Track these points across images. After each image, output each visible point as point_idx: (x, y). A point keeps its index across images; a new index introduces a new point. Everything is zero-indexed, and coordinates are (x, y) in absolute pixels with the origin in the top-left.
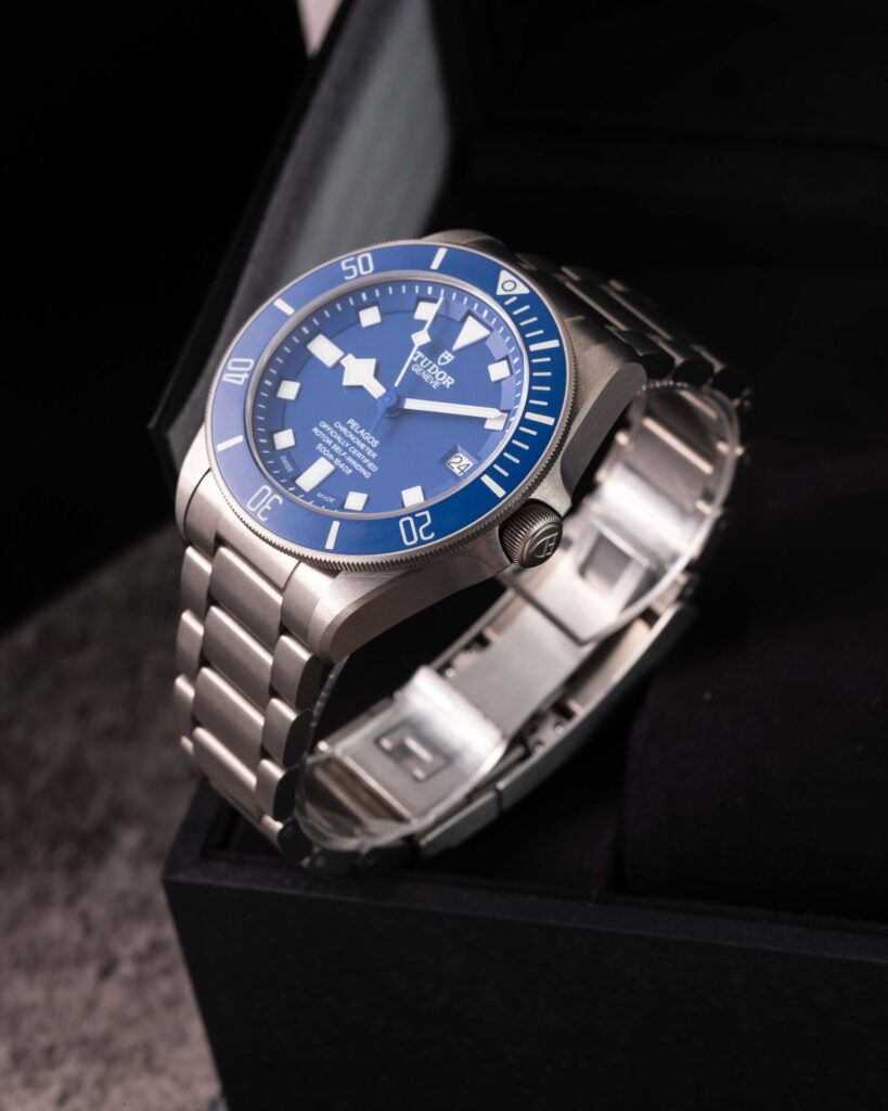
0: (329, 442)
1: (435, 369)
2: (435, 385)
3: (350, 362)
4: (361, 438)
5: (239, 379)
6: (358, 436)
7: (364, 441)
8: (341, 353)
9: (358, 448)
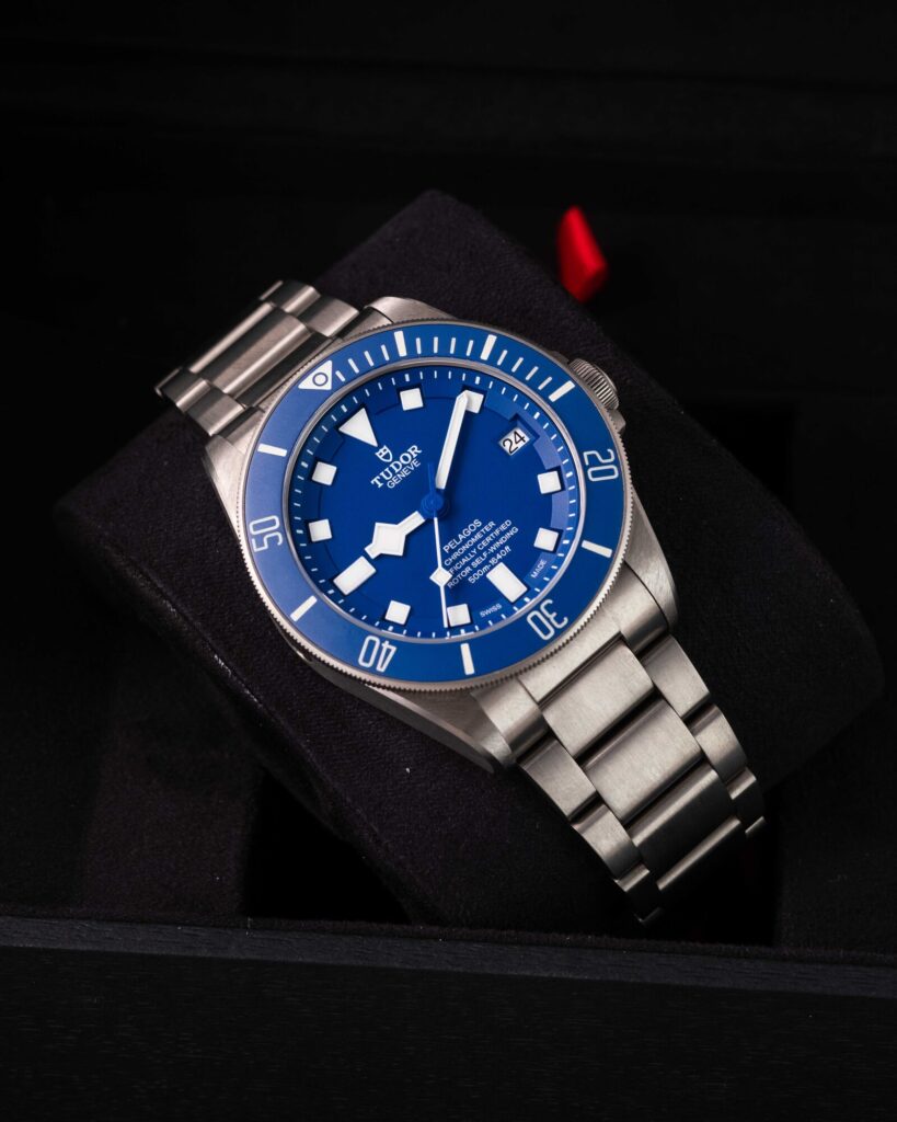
0: (468, 569)
1: (397, 466)
2: (416, 464)
3: (373, 550)
4: (469, 538)
5: (388, 651)
6: (465, 541)
7: (473, 535)
8: (362, 559)
9: (480, 541)
